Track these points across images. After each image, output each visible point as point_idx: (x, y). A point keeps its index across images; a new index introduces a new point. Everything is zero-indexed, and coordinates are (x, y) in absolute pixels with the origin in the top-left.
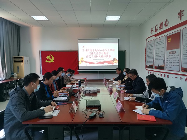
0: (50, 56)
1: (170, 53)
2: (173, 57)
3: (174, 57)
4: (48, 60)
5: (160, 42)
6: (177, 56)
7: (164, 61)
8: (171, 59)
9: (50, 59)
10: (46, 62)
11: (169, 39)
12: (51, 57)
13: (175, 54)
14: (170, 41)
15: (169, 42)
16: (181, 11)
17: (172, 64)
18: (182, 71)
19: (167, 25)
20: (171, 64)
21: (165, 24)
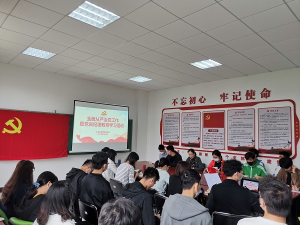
0: (13, 120)
1: (209, 131)
2: (214, 135)
3: (216, 135)
4: (10, 128)
5: (190, 118)
6: (221, 135)
7: (199, 138)
8: (211, 137)
9: (13, 126)
10: (4, 132)
11: (207, 116)
12: (16, 124)
13: (218, 133)
14: (209, 118)
15: (207, 119)
16: (224, 93)
17: (213, 142)
18: (228, 150)
19: (203, 102)
20: (211, 142)
21: (200, 100)
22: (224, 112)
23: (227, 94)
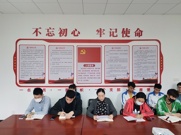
1: (85, 65)
2: (90, 70)
3: (92, 70)
5: (61, 51)
6: (98, 70)
7: (72, 74)
8: (87, 72)
11: (82, 51)
13: (94, 68)
14: (84, 53)
15: (82, 54)
16: (101, 29)
17: (89, 77)
18: (105, 83)
19: (77, 35)
20: (87, 77)
21: (73, 33)
22: (100, 47)
23: (104, 30)
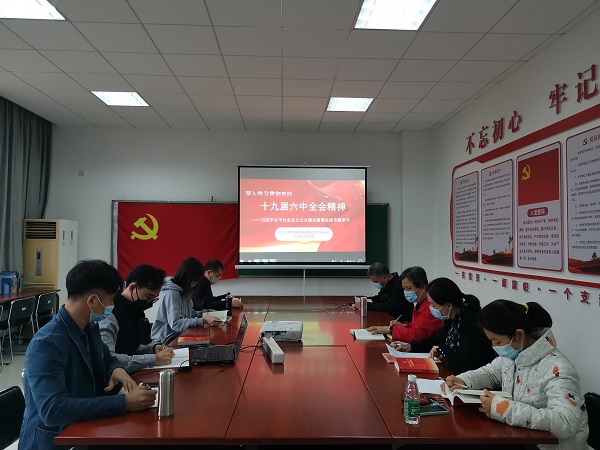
0: (145, 219)
1: (530, 213)
3: (542, 224)
4: (141, 231)
5: (496, 180)
6: (553, 224)
7: (511, 239)
8: (533, 233)
9: (146, 228)
10: (133, 238)
11: (524, 171)
12: (149, 223)
13: (547, 218)
14: (528, 176)
15: (525, 178)
17: (539, 248)
18: (570, 270)
19: (518, 128)
21: (511, 124)
22: (557, 146)
23: (565, 86)
